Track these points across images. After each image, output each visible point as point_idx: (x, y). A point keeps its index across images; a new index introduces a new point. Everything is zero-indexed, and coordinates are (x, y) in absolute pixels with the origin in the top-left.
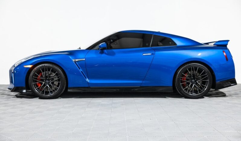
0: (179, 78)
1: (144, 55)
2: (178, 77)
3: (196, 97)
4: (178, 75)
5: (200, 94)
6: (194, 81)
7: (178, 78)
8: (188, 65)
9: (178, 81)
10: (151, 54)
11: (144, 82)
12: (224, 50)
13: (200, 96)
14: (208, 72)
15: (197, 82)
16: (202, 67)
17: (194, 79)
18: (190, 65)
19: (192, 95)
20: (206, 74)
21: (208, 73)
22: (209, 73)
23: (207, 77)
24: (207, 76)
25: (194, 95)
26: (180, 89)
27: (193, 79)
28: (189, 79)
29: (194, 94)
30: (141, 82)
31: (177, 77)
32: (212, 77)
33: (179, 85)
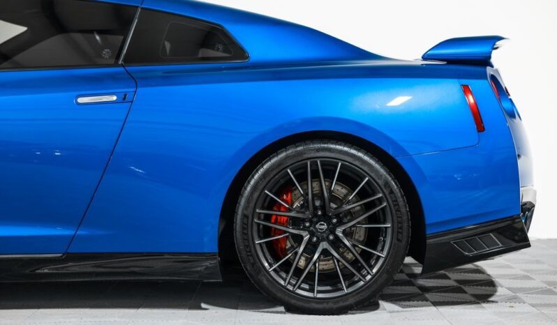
0: (249, 212)
1: (81, 100)
2: (246, 208)
3: (331, 305)
4: (243, 201)
5: (350, 290)
6: (325, 227)
7: (245, 216)
8: (290, 151)
9: (245, 226)
10: (115, 98)
11: (79, 232)
12: (465, 82)
13: (351, 301)
14: (387, 184)
15: (339, 232)
16: (357, 163)
17: (326, 218)
18: (300, 153)
19: (310, 295)
20: (380, 195)
21: (387, 192)
22: (392, 192)
23: (383, 209)
24: (385, 204)
25: (320, 296)
26: (253, 264)
27: (320, 219)
28: (304, 220)
29: (321, 293)
30: (68, 232)
31: (240, 211)
32: (404, 209)
33: (249, 246)
